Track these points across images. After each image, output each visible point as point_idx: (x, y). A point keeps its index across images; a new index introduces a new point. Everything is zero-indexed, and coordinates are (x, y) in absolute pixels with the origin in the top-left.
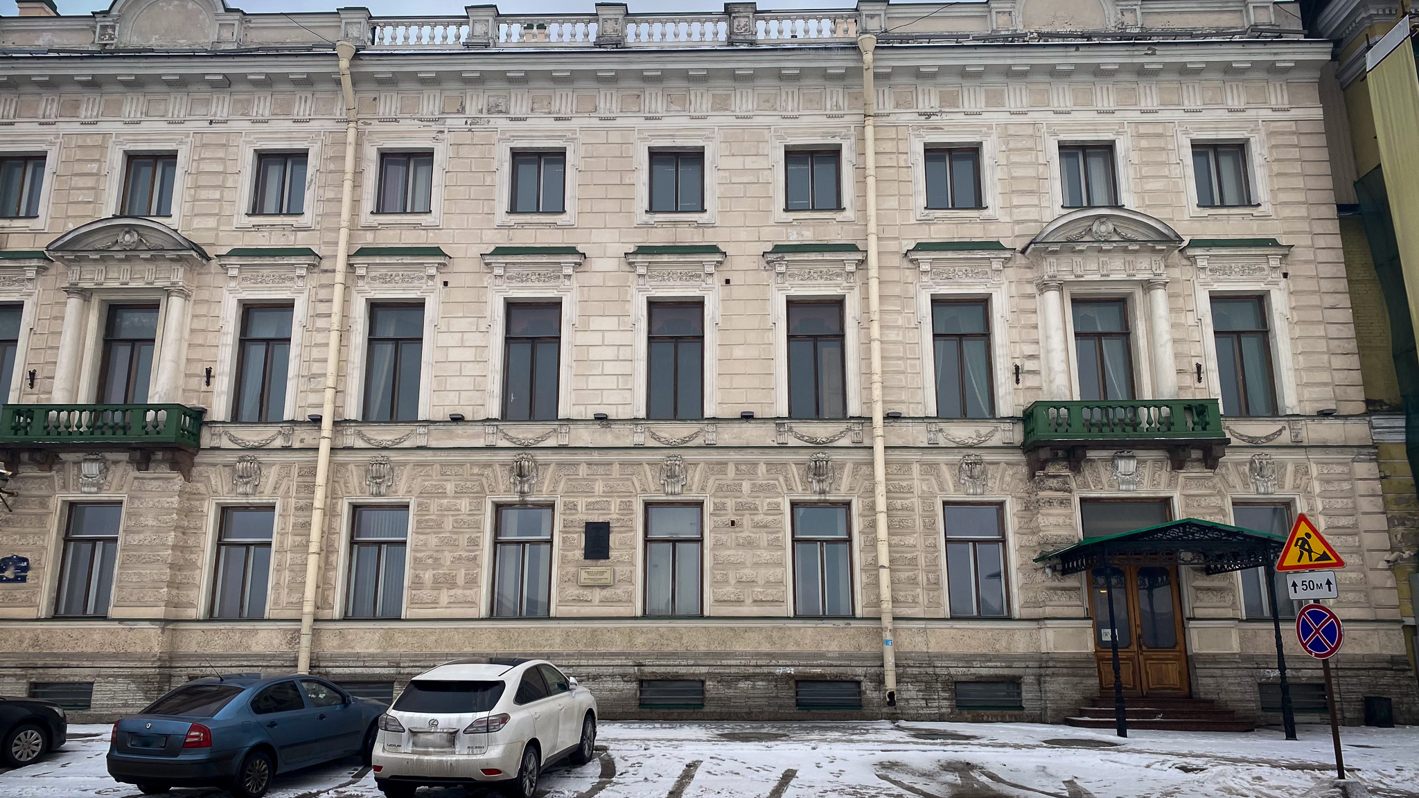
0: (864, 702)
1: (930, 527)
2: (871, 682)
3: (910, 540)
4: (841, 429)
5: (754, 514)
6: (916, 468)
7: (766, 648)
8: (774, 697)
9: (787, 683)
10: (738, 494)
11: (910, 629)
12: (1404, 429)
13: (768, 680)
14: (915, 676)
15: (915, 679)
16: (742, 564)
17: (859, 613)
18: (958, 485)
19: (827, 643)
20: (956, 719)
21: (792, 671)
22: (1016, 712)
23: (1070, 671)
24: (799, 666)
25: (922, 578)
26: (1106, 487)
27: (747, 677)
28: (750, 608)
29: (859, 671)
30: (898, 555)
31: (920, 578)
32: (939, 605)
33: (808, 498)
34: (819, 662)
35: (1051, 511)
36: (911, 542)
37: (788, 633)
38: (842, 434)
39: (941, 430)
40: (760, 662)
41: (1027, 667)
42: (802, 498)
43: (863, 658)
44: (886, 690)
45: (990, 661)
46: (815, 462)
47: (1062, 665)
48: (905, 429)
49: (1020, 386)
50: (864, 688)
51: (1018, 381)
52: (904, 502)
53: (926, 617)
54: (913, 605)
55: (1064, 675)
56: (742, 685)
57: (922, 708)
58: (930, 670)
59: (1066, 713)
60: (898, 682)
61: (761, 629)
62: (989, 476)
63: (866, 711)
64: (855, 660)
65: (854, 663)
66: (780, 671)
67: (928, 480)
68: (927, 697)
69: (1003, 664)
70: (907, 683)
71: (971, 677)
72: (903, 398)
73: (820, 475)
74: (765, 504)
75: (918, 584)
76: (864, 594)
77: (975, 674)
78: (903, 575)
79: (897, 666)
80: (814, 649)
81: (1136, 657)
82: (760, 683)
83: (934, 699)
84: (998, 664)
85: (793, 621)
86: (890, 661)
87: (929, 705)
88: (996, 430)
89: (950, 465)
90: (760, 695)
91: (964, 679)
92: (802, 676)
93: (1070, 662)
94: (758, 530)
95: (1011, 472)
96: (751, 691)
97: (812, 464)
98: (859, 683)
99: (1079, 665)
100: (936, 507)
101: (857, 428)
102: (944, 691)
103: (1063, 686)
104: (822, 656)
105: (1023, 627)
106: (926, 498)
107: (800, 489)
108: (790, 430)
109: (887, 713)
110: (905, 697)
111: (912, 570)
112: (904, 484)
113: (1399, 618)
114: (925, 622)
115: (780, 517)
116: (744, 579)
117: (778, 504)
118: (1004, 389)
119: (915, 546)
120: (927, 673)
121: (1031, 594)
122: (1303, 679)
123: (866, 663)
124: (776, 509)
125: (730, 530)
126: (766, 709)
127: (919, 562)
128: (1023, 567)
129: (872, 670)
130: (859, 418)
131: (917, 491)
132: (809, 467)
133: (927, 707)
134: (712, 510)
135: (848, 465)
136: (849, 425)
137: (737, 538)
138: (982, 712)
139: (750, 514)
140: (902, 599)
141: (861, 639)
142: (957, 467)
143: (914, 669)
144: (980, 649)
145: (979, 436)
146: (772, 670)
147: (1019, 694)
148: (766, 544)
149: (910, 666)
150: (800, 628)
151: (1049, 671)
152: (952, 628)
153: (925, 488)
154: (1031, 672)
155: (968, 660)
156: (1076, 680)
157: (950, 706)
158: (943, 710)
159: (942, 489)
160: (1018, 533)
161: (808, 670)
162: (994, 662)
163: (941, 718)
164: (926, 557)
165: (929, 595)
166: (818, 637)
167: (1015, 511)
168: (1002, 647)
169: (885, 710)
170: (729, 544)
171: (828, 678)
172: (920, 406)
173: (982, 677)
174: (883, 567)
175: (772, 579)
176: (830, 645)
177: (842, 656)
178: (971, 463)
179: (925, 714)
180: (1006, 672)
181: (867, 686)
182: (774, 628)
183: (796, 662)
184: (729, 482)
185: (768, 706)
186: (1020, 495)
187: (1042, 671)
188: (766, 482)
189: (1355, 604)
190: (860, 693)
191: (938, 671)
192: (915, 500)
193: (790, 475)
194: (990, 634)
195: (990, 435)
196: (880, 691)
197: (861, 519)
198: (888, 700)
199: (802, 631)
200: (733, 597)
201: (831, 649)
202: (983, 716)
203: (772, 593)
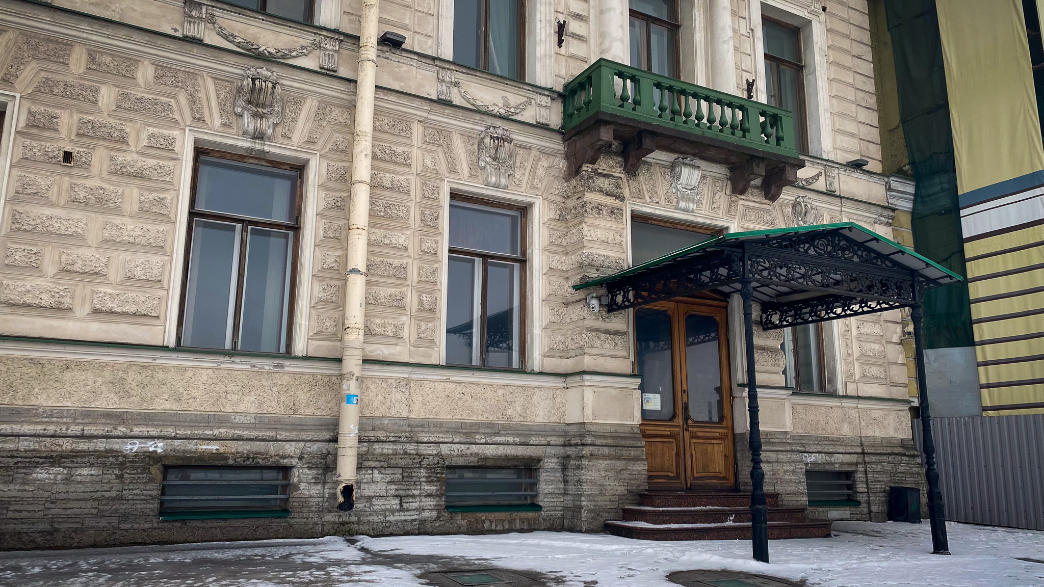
0: (294, 504)
1: (429, 223)
2: (310, 468)
3: (400, 238)
4: (303, 42)
5: (117, 150)
6: (417, 131)
7: (108, 402)
8: (113, 499)
9: (146, 470)
10: (86, 106)
11: (385, 380)
12: (912, 197)
13: (104, 466)
14: (387, 458)
15: (387, 462)
16: (78, 239)
17: (300, 346)
18: (475, 168)
19: (235, 398)
20: (443, 529)
21: (159, 447)
22: (531, 515)
23: (612, 451)
24: (175, 438)
25: (411, 300)
26: (663, 202)
27: (54, 459)
28: (84, 325)
29: (291, 449)
30: (378, 259)
31: (408, 300)
32: (432, 342)
33: (230, 142)
34: (216, 432)
35: (597, 222)
36: (401, 241)
37: (160, 375)
38: (304, 52)
39: (457, 84)
40: (90, 430)
41: (548, 445)
42: (219, 139)
43: (299, 426)
44: (337, 483)
45: (498, 434)
46: (253, 80)
47: (604, 442)
48: (405, 68)
49: (563, 51)
50: (296, 480)
51: (560, 43)
52: (397, 178)
53: (412, 361)
54: (394, 341)
55: (605, 457)
56: (41, 474)
57: (393, 512)
58: (411, 448)
59: (606, 515)
60: (359, 468)
61: (102, 366)
62: (518, 164)
63: (296, 520)
64: (286, 430)
65: (283, 435)
66: (132, 447)
67: (433, 151)
68: (402, 493)
69: (517, 440)
70: (373, 469)
71: (472, 459)
72: (407, 22)
73: (257, 105)
74: (144, 136)
75: (404, 308)
76: (314, 317)
77: (477, 454)
78: (384, 292)
79: (360, 441)
80: (208, 408)
81: (681, 434)
82: (85, 471)
83: (413, 496)
84: (511, 439)
85: (174, 355)
86: (350, 430)
87: (405, 506)
88: (529, 102)
89: (467, 136)
90: (81, 496)
91: (461, 462)
92: (177, 458)
93: (612, 437)
94: (123, 179)
95: (546, 164)
96: (62, 488)
97: (247, 83)
98: (286, 470)
99: (623, 443)
100: (441, 196)
101: (330, 45)
102: (429, 482)
103: (603, 474)
104: (222, 420)
105: (543, 384)
106: (429, 177)
107: (217, 122)
108: (211, 20)
109: (334, 523)
110: (367, 493)
111: (396, 285)
112: (399, 150)
113: (907, 398)
114: (410, 369)
115: (171, 163)
116: (77, 268)
117: (171, 141)
118: (543, 48)
119: (406, 248)
120: (406, 453)
121: (559, 338)
122: (837, 466)
123: (304, 435)
124: (167, 148)
125: (59, 169)
126: (90, 522)
127: (409, 276)
128: (552, 298)
129: (315, 447)
130: (336, 31)
131: (417, 166)
132: (239, 90)
133: (402, 509)
134: (22, 124)
135: (309, 101)
136: (318, 38)
137: (72, 187)
138: (483, 516)
139: (110, 149)
140: (378, 330)
141: (300, 392)
142: (476, 141)
143: (386, 446)
144: (485, 416)
145: (506, 105)
146: (115, 445)
147: (533, 485)
148: (136, 208)
149: (379, 441)
150: (185, 369)
151: (586, 451)
152: (448, 381)
153: (429, 163)
154: (553, 452)
155: (468, 431)
156: (620, 464)
157: (437, 508)
158: (426, 514)
159: (453, 171)
160: (547, 250)
161: (192, 446)
162: (505, 435)
163: (422, 529)
164: (420, 268)
165: (419, 326)
166: (220, 387)
167: (546, 219)
168: (515, 414)
169: (330, 517)
170: (53, 195)
171: (231, 462)
172: (430, 41)
173: (486, 458)
174: (355, 271)
175: (139, 273)
176: (241, 401)
177: (261, 421)
178: (498, 138)
179: (397, 522)
180: (520, 451)
181: (302, 476)
182: (131, 365)
183: (170, 431)
184: (69, 80)
185: (96, 516)
186: (553, 198)
187: (571, 451)
188: (150, 97)
189: (875, 379)
190: (287, 487)
191: (424, 449)
192: (412, 178)
193: (202, 95)
194: (500, 392)
195: (522, 107)
196: (324, 483)
197: (322, 194)
198: (341, 499)
199: (189, 374)
200: (46, 299)
201: (241, 408)
202: (484, 522)
203: (137, 299)
